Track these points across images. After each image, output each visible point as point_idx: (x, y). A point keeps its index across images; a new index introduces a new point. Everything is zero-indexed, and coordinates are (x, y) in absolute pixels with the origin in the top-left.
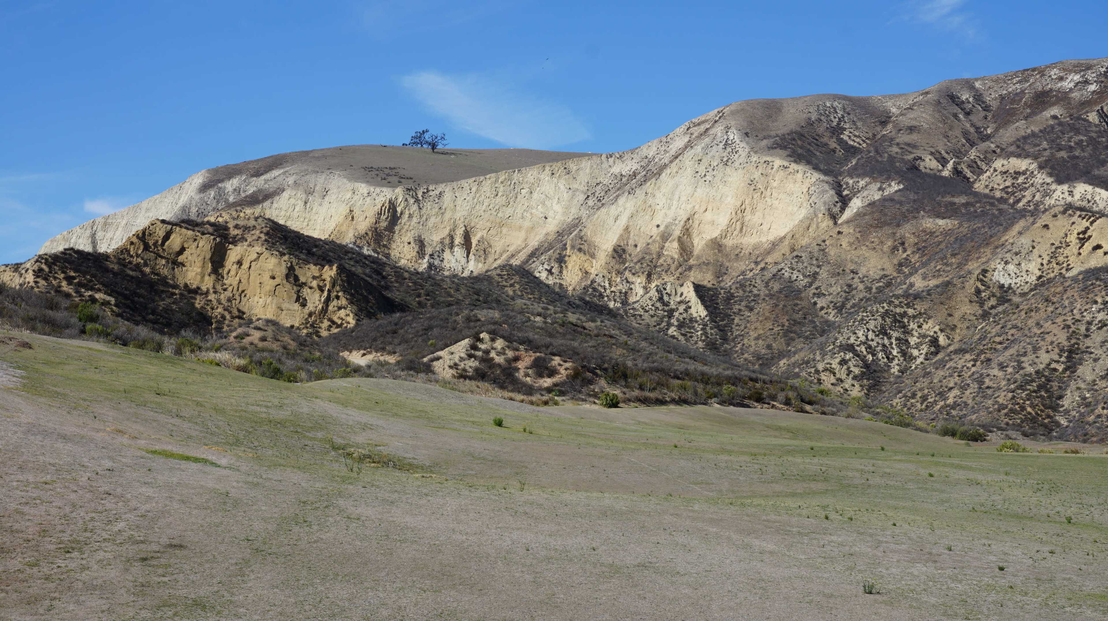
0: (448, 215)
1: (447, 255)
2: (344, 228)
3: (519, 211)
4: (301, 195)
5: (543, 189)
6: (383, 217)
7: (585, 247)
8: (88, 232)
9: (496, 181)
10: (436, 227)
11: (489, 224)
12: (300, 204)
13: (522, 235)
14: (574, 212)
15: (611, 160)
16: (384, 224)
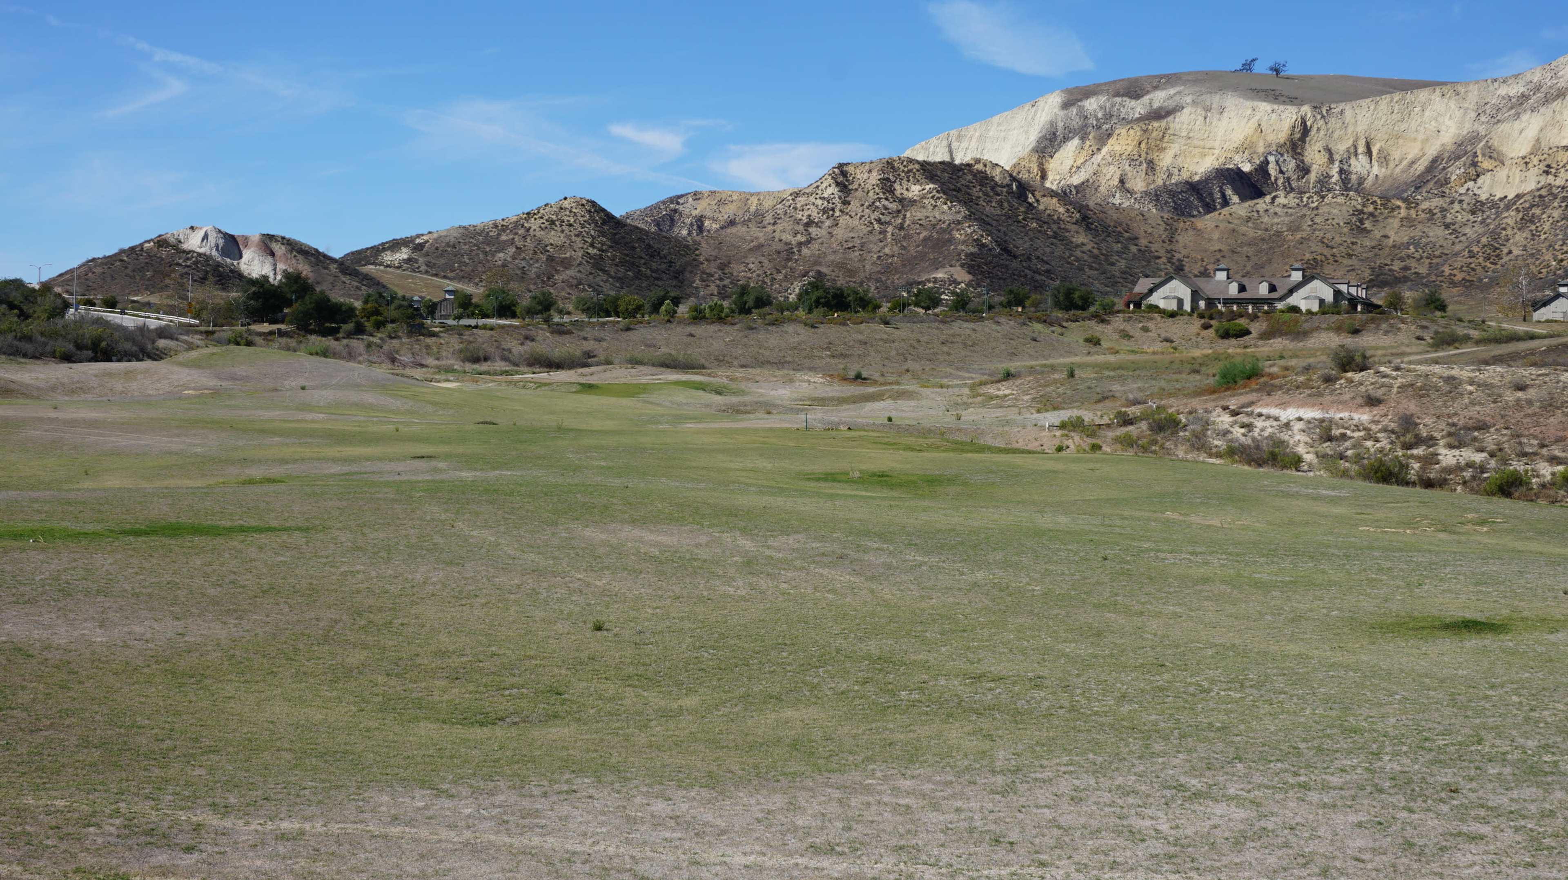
0: (1350, 129)
1: (1353, 161)
2: (1255, 139)
3: (1414, 125)
4: (1200, 111)
5: (1435, 107)
6: (1297, 130)
7: (1495, 155)
8: (945, 143)
9: (1391, 101)
10: (1340, 138)
11: (1386, 137)
12: (1201, 119)
13: (1418, 145)
14: (1467, 127)
15: (1496, 84)
16: (1298, 136)
